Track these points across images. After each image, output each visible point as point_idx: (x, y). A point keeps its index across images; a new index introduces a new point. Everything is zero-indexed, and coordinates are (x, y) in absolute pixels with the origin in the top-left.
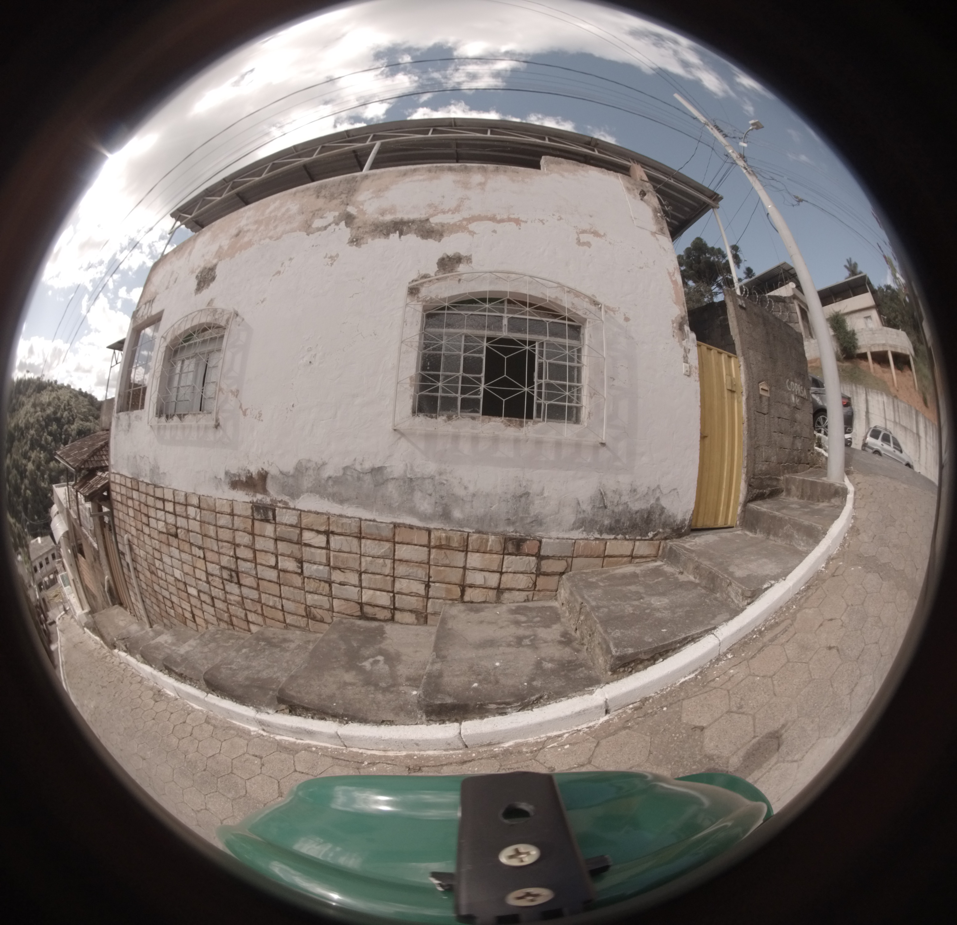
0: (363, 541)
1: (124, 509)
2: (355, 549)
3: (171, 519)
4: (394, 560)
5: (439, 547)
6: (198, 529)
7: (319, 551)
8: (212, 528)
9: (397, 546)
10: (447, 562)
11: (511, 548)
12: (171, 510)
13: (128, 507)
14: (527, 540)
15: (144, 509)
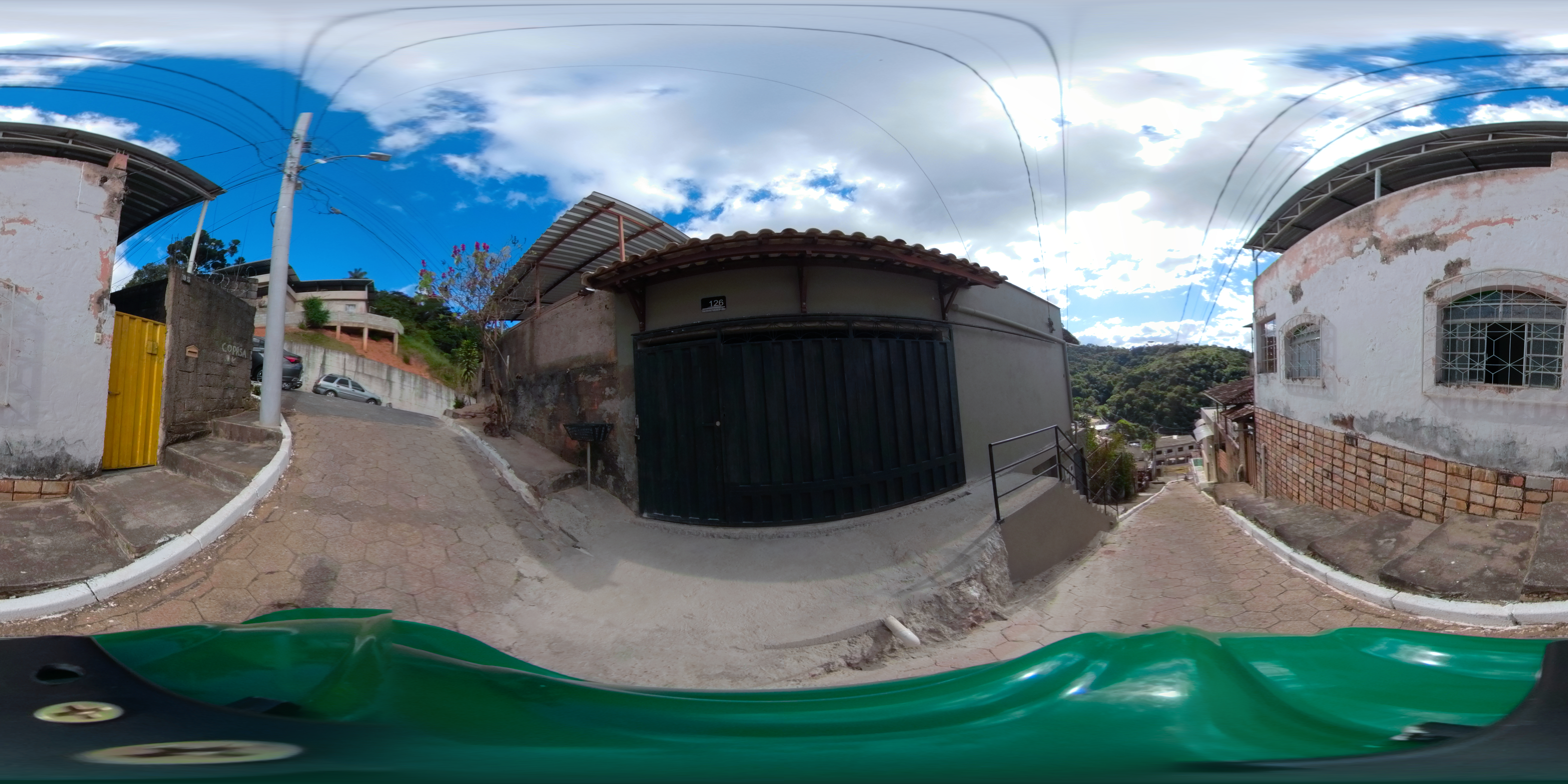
0: (1406, 464)
1: (1265, 429)
2: (1401, 469)
3: (1296, 438)
4: (1424, 479)
5: (1453, 474)
6: (1312, 445)
7: (1381, 467)
8: (1320, 446)
9: (1427, 470)
10: (1457, 485)
11: (1502, 480)
12: (1296, 433)
13: (1267, 428)
14: (1514, 476)
15: (1278, 430)
